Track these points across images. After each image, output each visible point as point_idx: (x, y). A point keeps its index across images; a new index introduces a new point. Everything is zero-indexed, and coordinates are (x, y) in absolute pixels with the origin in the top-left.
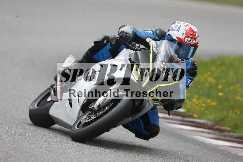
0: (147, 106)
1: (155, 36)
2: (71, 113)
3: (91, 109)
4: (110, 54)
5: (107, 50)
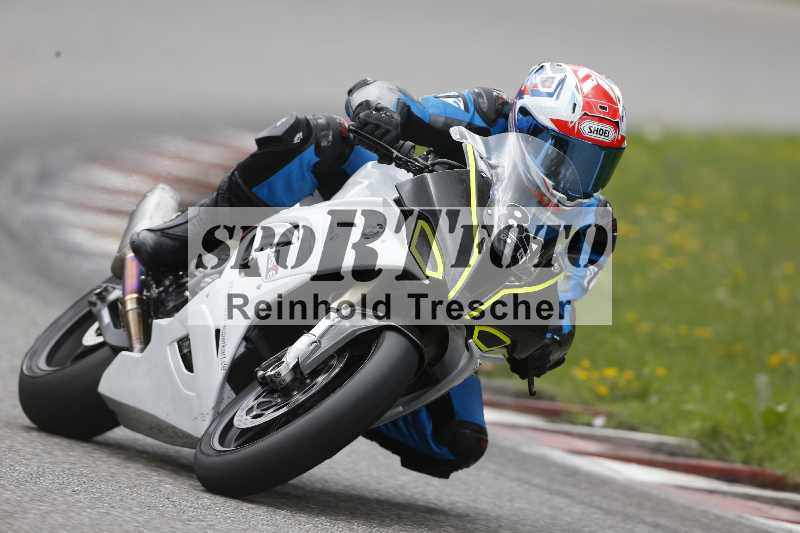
1: (473, 115)
2: (190, 390)
3: (269, 380)
4: (315, 180)
5: (305, 169)
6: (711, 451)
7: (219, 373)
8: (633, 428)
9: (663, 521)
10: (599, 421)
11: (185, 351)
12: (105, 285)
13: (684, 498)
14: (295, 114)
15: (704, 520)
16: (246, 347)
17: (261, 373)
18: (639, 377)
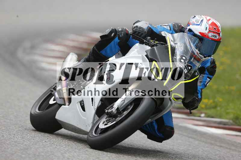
0: (169, 105)
1: (173, 32)
2: (84, 117)
3: (109, 113)
4: (119, 48)
5: (116, 44)
6: (236, 123)
7: (93, 112)
8: (213, 117)
9: (223, 145)
10: (203, 115)
11: (82, 105)
12: (55, 85)
13: (229, 138)
14: (111, 28)
15: (235, 144)
16: (101, 103)
17: (106, 111)
18: (214, 102)
